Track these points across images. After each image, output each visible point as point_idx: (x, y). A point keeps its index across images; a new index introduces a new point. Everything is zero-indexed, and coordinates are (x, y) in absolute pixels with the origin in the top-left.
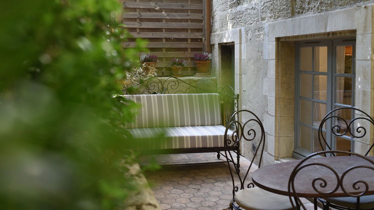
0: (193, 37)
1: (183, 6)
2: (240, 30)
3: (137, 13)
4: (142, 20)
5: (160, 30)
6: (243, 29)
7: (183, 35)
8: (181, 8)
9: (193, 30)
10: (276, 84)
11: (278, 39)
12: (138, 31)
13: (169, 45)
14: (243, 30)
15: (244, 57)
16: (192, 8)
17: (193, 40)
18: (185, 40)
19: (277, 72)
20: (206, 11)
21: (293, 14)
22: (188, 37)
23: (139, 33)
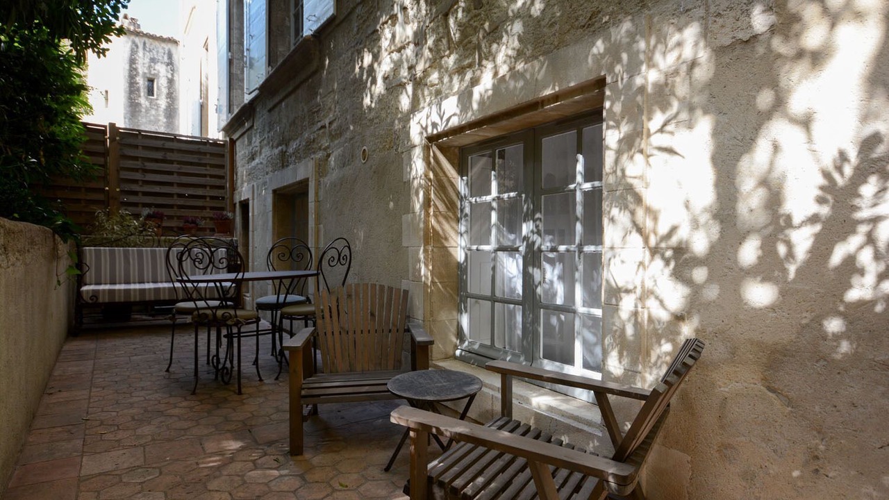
0: (212, 194)
1: (200, 159)
2: (253, 185)
3: (139, 162)
4: (145, 171)
5: (171, 184)
6: (255, 184)
7: (200, 192)
8: (197, 161)
9: (212, 187)
10: (273, 234)
11: (274, 191)
12: (140, 183)
13: (181, 202)
14: (255, 186)
15: (256, 213)
16: (212, 162)
17: (212, 198)
18: (203, 197)
19: (274, 223)
20: (228, 167)
21: (283, 167)
22: (207, 194)
23: (141, 186)
